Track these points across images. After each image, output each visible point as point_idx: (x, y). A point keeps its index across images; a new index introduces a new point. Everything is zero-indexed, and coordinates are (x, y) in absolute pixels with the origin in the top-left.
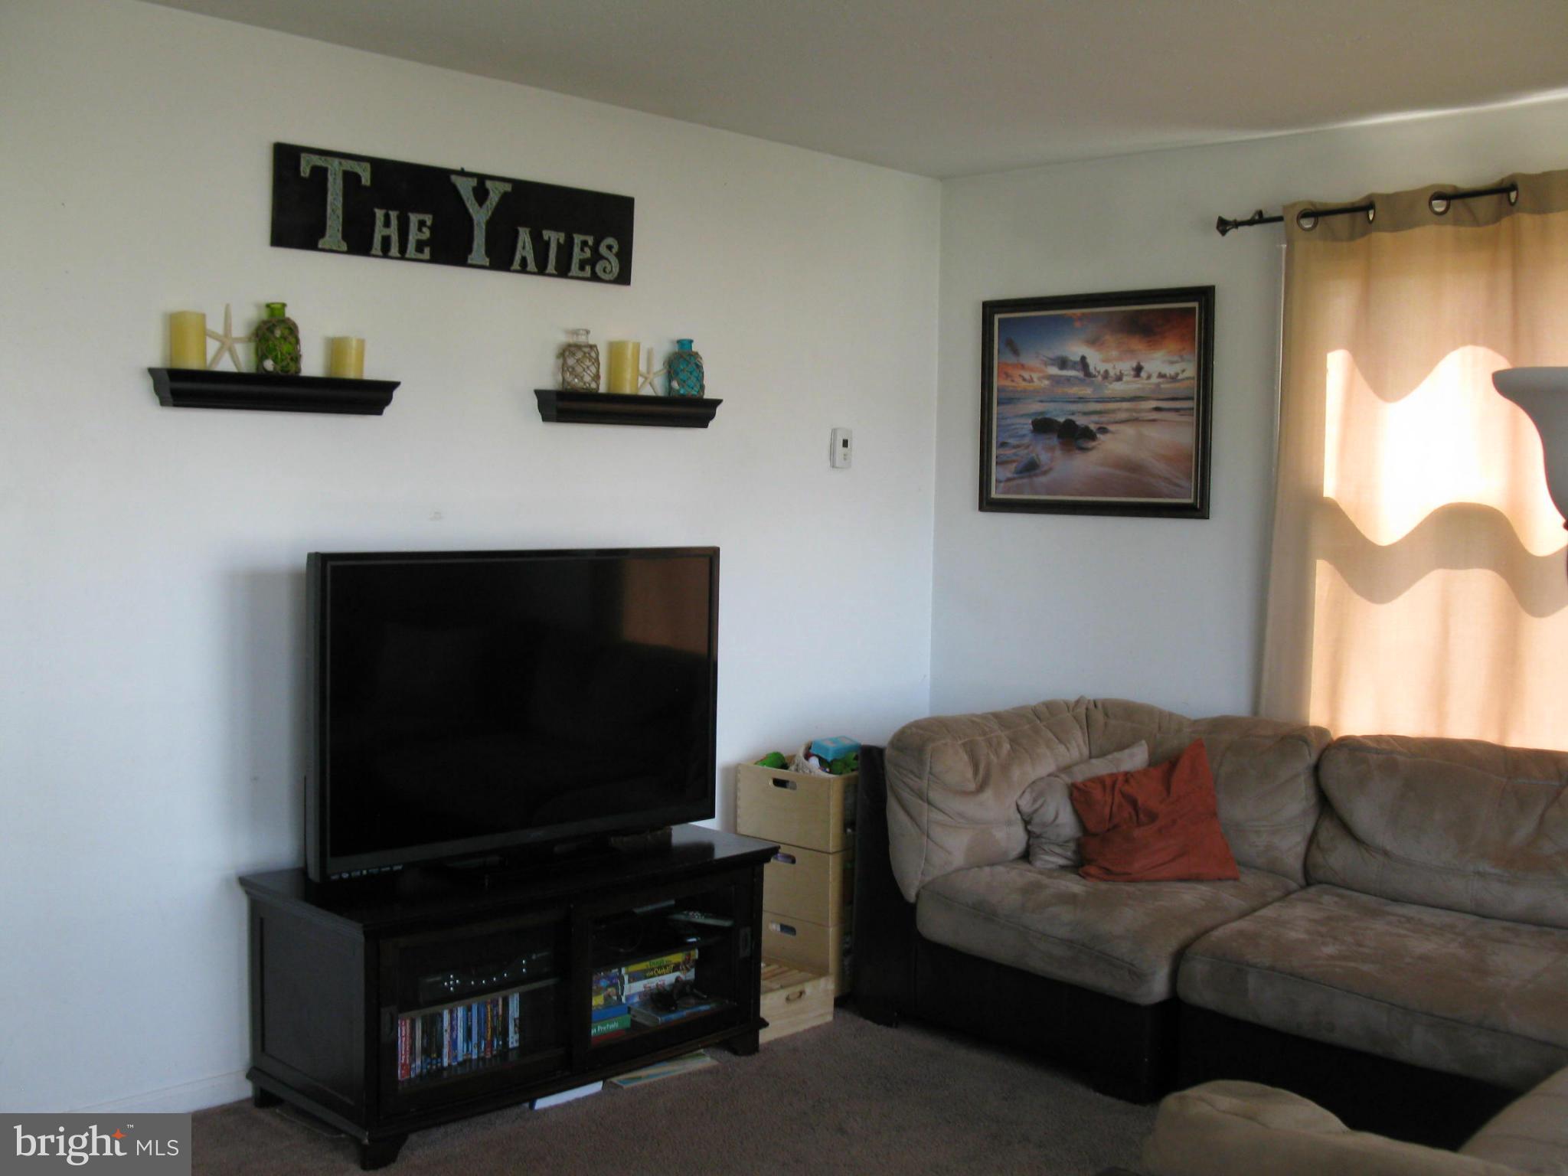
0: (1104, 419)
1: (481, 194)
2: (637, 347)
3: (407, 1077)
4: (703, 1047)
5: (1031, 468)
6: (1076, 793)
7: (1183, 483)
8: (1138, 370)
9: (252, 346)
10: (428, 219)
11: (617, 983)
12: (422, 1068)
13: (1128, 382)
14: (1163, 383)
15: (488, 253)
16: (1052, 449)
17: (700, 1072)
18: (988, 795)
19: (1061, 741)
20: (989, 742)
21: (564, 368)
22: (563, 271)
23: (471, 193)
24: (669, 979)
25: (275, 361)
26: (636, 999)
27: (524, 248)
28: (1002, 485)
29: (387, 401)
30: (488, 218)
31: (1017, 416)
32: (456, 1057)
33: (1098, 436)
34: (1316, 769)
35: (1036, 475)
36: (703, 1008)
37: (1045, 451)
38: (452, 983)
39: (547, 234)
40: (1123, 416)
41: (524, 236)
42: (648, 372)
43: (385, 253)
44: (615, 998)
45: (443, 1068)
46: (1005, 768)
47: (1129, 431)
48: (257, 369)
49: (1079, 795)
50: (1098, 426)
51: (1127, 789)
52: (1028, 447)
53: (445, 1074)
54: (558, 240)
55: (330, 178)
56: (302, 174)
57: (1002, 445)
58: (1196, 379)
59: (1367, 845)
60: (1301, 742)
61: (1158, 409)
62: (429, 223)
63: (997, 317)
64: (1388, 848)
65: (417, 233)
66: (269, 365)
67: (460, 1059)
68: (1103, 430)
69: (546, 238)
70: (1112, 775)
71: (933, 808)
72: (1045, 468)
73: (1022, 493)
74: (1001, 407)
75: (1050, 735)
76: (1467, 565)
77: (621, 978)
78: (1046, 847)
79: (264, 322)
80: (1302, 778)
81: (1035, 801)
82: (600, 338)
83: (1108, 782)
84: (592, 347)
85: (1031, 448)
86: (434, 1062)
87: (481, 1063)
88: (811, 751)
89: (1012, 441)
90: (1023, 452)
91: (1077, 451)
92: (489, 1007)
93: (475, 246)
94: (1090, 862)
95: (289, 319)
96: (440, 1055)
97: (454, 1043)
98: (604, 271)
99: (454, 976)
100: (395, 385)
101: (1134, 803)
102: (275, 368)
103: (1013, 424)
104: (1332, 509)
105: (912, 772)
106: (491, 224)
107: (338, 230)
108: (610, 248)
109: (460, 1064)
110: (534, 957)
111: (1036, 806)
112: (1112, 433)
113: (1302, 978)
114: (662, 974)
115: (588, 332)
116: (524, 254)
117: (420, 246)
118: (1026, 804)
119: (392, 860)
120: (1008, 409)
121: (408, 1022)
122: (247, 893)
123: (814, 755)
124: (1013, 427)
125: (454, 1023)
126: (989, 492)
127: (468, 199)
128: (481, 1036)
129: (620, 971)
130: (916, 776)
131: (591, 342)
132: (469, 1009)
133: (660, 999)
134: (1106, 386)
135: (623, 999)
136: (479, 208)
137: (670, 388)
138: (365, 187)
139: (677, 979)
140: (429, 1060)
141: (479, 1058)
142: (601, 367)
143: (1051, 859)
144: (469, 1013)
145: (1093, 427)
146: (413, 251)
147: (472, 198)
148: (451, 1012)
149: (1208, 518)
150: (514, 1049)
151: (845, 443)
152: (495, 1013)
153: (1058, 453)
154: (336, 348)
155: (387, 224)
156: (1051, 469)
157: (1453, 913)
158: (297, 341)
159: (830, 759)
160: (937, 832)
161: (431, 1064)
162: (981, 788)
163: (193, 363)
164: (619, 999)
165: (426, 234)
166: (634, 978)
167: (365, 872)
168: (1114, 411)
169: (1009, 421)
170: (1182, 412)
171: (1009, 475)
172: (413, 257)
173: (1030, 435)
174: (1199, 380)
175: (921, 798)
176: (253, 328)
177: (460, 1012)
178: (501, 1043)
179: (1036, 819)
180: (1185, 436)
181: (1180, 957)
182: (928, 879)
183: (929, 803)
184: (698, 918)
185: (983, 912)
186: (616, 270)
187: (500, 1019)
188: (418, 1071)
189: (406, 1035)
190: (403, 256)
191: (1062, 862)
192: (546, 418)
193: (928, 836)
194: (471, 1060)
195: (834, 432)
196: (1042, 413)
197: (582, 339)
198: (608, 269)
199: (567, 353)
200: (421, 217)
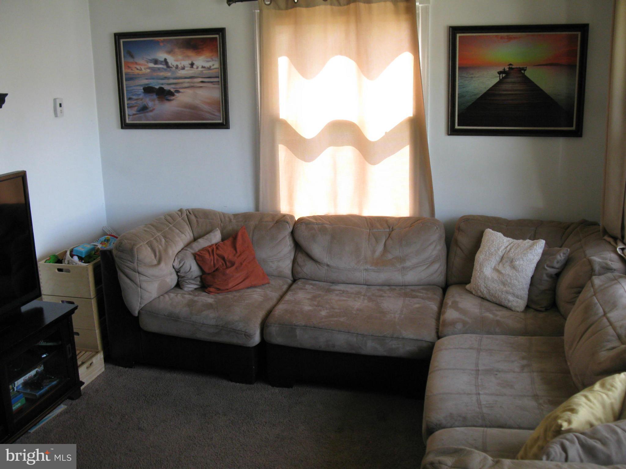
0: (178, 86)
5: (144, 109)
6: (197, 257)
7: (217, 114)
8: (192, 65)
13: (188, 70)
14: (204, 70)
16: (153, 100)
17: (61, 413)
18: (163, 264)
19: (182, 233)
20: (155, 239)
24: (33, 373)
26: (22, 388)
28: (131, 117)
31: (134, 86)
33: (175, 94)
34: (293, 233)
35: (147, 112)
36: (54, 383)
37: (151, 101)
40: (186, 85)
44: (11, 389)
46: (166, 250)
47: (190, 91)
49: (198, 257)
50: (175, 90)
51: (218, 252)
52: (142, 99)
57: (130, 99)
58: (219, 68)
59: (319, 263)
60: (285, 223)
61: (202, 82)
63: (122, 41)
64: (329, 263)
68: (178, 92)
70: (210, 246)
71: (141, 275)
72: (151, 109)
73: (141, 121)
74: (128, 82)
75: (178, 231)
76: (342, 145)
78: (187, 281)
80: (288, 237)
81: (180, 263)
83: (210, 250)
85: (143, 100)
88: (73, 253)
89: (134, 97)
90: (140, 102)
91: (167, 101)
94: (210, 286)
101: (223, 258)
103: (134, 90)
104: (285, 124)
105: (129, 261)
111: (181, 265)
112: (182, 92)
113: (319, 328)
118: (177, 265)
120: (131, 83)
123: (75, 255)
124: (134, 91)
126: (125, 120)
130: (131, 262)
134: (177, 72)
135: (15, 389)
139: (37, 372)
143: (191, 286)
145: (172, 90)
149: (229, 129)
151: (60, 105)
153: (157, 102)
156: (153, 110)
157: (358, 286)
159: (83, 256)
160: (144, 285)
162: (159, 262)
168: (182, 83)
169: (131, 88)
170: (214, 83)
171: (135, 112)
173: (143, 94)
174: (221, 70)
175: (135, 272)
179: (182, 270)
180: (215, 94)
181: (264, 326)
182: (143, 305)
183: (139, 273)
185: (173, 318)
191: (196, 287)
193: (140, 287)
195: (55, 100)
196: (147, 84)
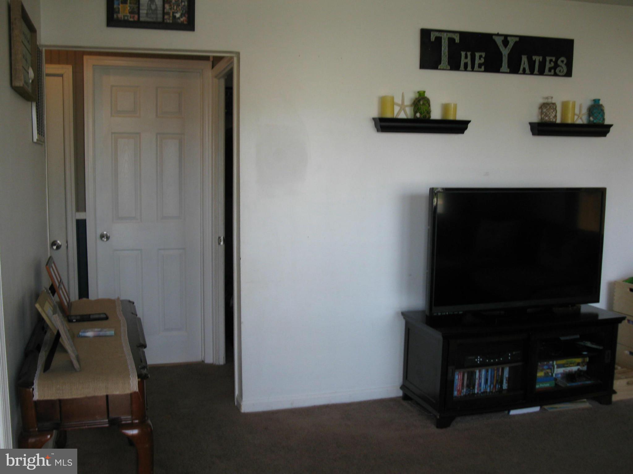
1: (506, 43)
2: (574, 103)
3: (460, 395)
4: (587, 398)
9: (412, 108)
10: (483, 54)
11: (552, 368)
12: (466, 392)
15: (509, 67)
17: (583, 409)
21: (542, 113)
22: (541, 73)
23: (501, 43)
24: (575, 369)
25: (421, 114)
26: (560, 376)
27: (524, 64)
29: (466, 128)
30: (509, 52)
32: (480, 390)
36: (588, 382)
38: (479, 360)
39: (534, 58)
41: (524, 59)
42: (580, 114)
43: (466, 69)
44: (550, 374)
45: (474, 394)
48: (414, 117)
53: (475, 396)
54: (539, 60)
55: (443, 41)
56: (432, 40)
62: (484, 56)
65: (479, 59)
66: (418, 115)
67: (482, 390)
69: (534, 59)
77: (553, 366)
79: (416, 99)
82: (558, 100)
84: (554, 104)
86: (471, 391)
87: (491, 394)
92: (495, 371)
93: (503, 65)
95: (426, 97)
96: (474, 388)
97: (480, 384)
98: (560, 71)
99: (480, 357)
100: (468, 122)
102: (420, 117)
106: (509, 55)
107: (446, 61)
108: (562, 61)
109: (482, 393)
110: (514, 353)
114: (572, 366)
115: (552, 98)
116: (524, 67)
117: (480, 66)
119: (459, 309)
121: (462, 374)
122: (404, 318)
125: (481, 376)
127: (500, 46)
128: (491, 383)
129: (553, 363)
131: (553, 102)
132: (487, 371)
133: (570, 377)
135: (554, 375)
136: (505, 49)
137: (589, 120)
138: (457, 43)
139: (579, 370)
140: (469, 390)
141: (490, 392)
142: (558, 112)
144: (487, 373)
146: (477, 68)
147: (502, 44)
148: (480, 372)
150: (505, 390)
152: (498, 374)
154: (445, 108)
155: (466, 57)
158: (429, 106)
161: (470, 391)
163: (388, 115)
164: (552, 375)
165: (482, 60)
166: (559, 366)
167: (447, 313)
172: (477, 70)
176: (413, 101)
177: (483, 372)
178: (499, 386)
184: (589, 344)
186: (565, 71)
187: (500, 377)
188: (464, 393)
189: (460, 379)
190: (473, 70)
192: (534, 134)
194: (486, 392)
197: (550, 101)
198: (562, 71)
199: (543, 107)
200: (480, 54)
